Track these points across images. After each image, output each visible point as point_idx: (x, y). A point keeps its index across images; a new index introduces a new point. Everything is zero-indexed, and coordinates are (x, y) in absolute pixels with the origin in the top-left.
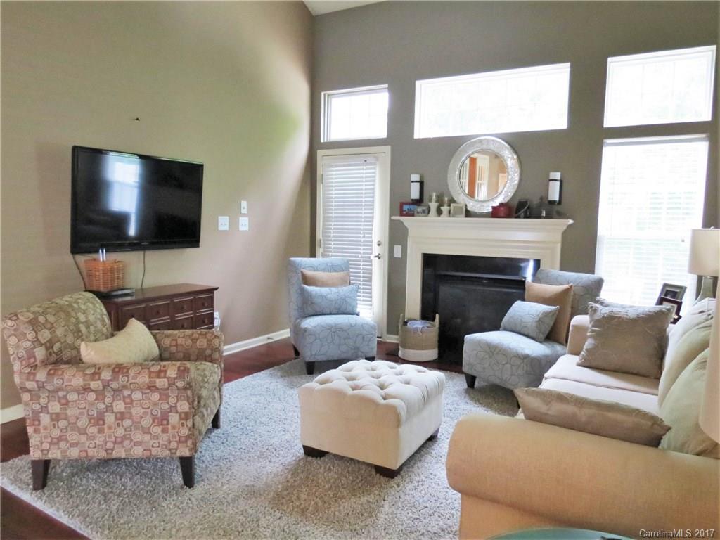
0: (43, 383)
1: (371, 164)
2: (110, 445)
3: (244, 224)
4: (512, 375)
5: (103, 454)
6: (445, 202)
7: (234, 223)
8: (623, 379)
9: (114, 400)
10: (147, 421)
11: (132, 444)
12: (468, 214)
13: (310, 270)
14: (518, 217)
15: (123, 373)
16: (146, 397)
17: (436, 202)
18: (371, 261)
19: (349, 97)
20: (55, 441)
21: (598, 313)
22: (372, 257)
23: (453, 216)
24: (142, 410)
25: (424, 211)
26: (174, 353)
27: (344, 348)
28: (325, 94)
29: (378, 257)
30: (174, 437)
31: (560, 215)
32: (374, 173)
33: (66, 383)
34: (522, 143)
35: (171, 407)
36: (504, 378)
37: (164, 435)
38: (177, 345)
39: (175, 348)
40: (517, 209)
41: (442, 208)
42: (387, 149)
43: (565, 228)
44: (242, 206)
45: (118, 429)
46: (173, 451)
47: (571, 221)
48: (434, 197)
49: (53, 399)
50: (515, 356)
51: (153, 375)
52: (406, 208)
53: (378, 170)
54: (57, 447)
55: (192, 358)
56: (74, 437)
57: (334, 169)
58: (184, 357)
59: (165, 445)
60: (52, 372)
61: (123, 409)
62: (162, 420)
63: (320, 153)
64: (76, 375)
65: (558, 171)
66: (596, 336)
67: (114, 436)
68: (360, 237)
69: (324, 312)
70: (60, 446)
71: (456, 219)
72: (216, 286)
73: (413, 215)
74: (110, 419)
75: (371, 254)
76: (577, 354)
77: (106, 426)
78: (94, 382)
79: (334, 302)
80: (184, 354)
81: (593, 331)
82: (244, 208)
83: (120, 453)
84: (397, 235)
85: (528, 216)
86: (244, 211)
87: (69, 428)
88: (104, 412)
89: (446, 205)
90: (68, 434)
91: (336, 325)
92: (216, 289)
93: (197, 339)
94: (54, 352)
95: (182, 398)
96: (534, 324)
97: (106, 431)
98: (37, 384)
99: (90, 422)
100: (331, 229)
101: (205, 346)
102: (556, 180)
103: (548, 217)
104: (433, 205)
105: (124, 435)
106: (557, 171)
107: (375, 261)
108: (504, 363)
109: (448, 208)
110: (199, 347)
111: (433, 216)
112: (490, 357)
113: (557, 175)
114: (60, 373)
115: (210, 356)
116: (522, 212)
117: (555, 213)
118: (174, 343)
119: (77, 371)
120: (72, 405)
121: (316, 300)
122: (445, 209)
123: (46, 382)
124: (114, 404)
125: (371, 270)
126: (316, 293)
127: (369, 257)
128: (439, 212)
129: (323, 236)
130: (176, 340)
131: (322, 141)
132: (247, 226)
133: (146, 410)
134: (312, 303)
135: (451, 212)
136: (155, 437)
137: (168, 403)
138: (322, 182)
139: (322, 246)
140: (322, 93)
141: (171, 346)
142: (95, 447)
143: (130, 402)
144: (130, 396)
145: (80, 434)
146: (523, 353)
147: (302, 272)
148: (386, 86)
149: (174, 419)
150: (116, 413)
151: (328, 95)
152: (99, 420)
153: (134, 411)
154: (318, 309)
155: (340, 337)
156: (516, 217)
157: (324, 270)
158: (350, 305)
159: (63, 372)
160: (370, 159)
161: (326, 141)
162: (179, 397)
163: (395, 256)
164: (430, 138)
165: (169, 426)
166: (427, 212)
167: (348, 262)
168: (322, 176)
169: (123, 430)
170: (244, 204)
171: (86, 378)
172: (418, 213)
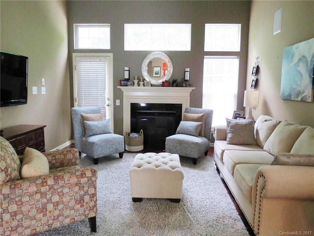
0: (8, 194)
1: (103, 61)
2: (50, 222)
3: (44, 90)
4: (191, 151)
5: (46, 228)
6: (141, 80)
7: (39, 90)
8: (248, 147)
9: (52, 196)
10: (72, 203)
11: (64, 217)
12: (152, 85)
13: (84, 113)
14: (173, 87)
15: (61, 179)
16: (71, 190)
17: (137, 80)
18: (105, 108)
19: (88, 28)
20: (14, 228)
21: (231, 123)
22: (105, 106)
23: (146, 86)
24: (69, 198)
25: (131, 84)
26: (54, 164)
27: (111, 149)
28: (75, 25)
29: (108, 106)
30: (87, 208)
31: (190, 86)
32: (105, 66)
33: (24, 191)
34: (173, 56)
35: (85, 192)
36: (188, 153)
37: (82, 208)
38: (55, 159)
39: (55, 161)
40: (173, 83)
41: (140, 83)
42: (111, 55)
43: (191, 91)
44: (42, 81)
45: (55, 211)
46: (87, 216)
47: (194, 88)
48: (136, 78)
49: (12, 203)
50: (192, 144)
51: (79, 177)
52: (122, 82)
53: (106, 64)
54: (15, 232)
55: (65, 165)
56: (27, 223)
57: (83, 63)
58: (60, 165)
59: (82, 213)
60: (13, 186)
61: (58, 200)
62: (80, 201)
63: (74, 55)
64: (31, 186)
65: (189, 68)
66: (232, 132)
67: (53, 216)
68: (98, 96)
69: (97, 133)
70: (18, 231)
71: (148, 87)
72: (45, 125)
73: (127, 86)
74: (50, 207)
75: (105, 104)
76: (225, 140)
77: (48, 212)
78: (43, 188)
79: (102, 128)
80: (60, 163)
81: (230, 131)
82: (43, 82)
83: (57, 225)
84: (118, 95)
85: (177, 86)
86: (43, 84)
87: (23, 219)
88: (46, 204)
89: (142, 81)
90: (23, 222)
91: (107, 139)
92: (45, 126)
93: (67, 154)
94: (9, 174)
95: (91, 186)
96: (194, 130)
97: (48, 214)
98: (4, 196)
99: (38, 212)
100: (82, 93)
101: (72, 158)
102: (188, 72)
103: (185, 86)
104: (136, 82)
105: (59, 214)
106: (187, 68)
107: (107, 107)
108: (187, 147)
109: (143, 83)
110: (68, 158)
111: (136, 87)
112: (180, 145)
113: (188, 70)
114: (19, 186)
115: (75, 162)
116: (175, 85)
117: (188, 85)
118: (54, 158)
119: (30, 183)
120: (25, 204)
121: (93, 128)
122: (141, 83)
123: (10, 194)
124: (52, 198)
125: (105, 112)
126: (92, 124)
127: (104, 106)
128: (139, 85)
129: (77, 96)
130: (55, 156)
131: (75, 49)
132: (45, 92)
133: (72, 197)
134: (91, 130)
135: (145, 84)
136: (77, 211)
137: (84, 191)
138: (76, 69)
139: (77, 101)
140: (74, 24)
141: (52, 160)
142: (41, 225)
143: (62, 195)
144: (62, 191)
145: (31, 220)
146: (196, 142)
147: (81, 115)
148: (110, 24)
149: (87, 198)
150: (54, 203)
151: (77, 26)
152: (43, 210)
153: (64, 199)
154: (94, 132)
155: (109, 144)
156: (172, 87)
157: (90, 113)
158: (108, 129)
159: (21, 185)
160: (103, 59)
161: (76, 49)
162: (89, 186)
163: (117, 104)
164: (132, 51)
165: (85, 203)
166: (133, 84)
167: (100, 108)
168: (76, 66)
169: (58, 211)
170: (43, 80)
171: (38, 186)
172: (129, 85)
